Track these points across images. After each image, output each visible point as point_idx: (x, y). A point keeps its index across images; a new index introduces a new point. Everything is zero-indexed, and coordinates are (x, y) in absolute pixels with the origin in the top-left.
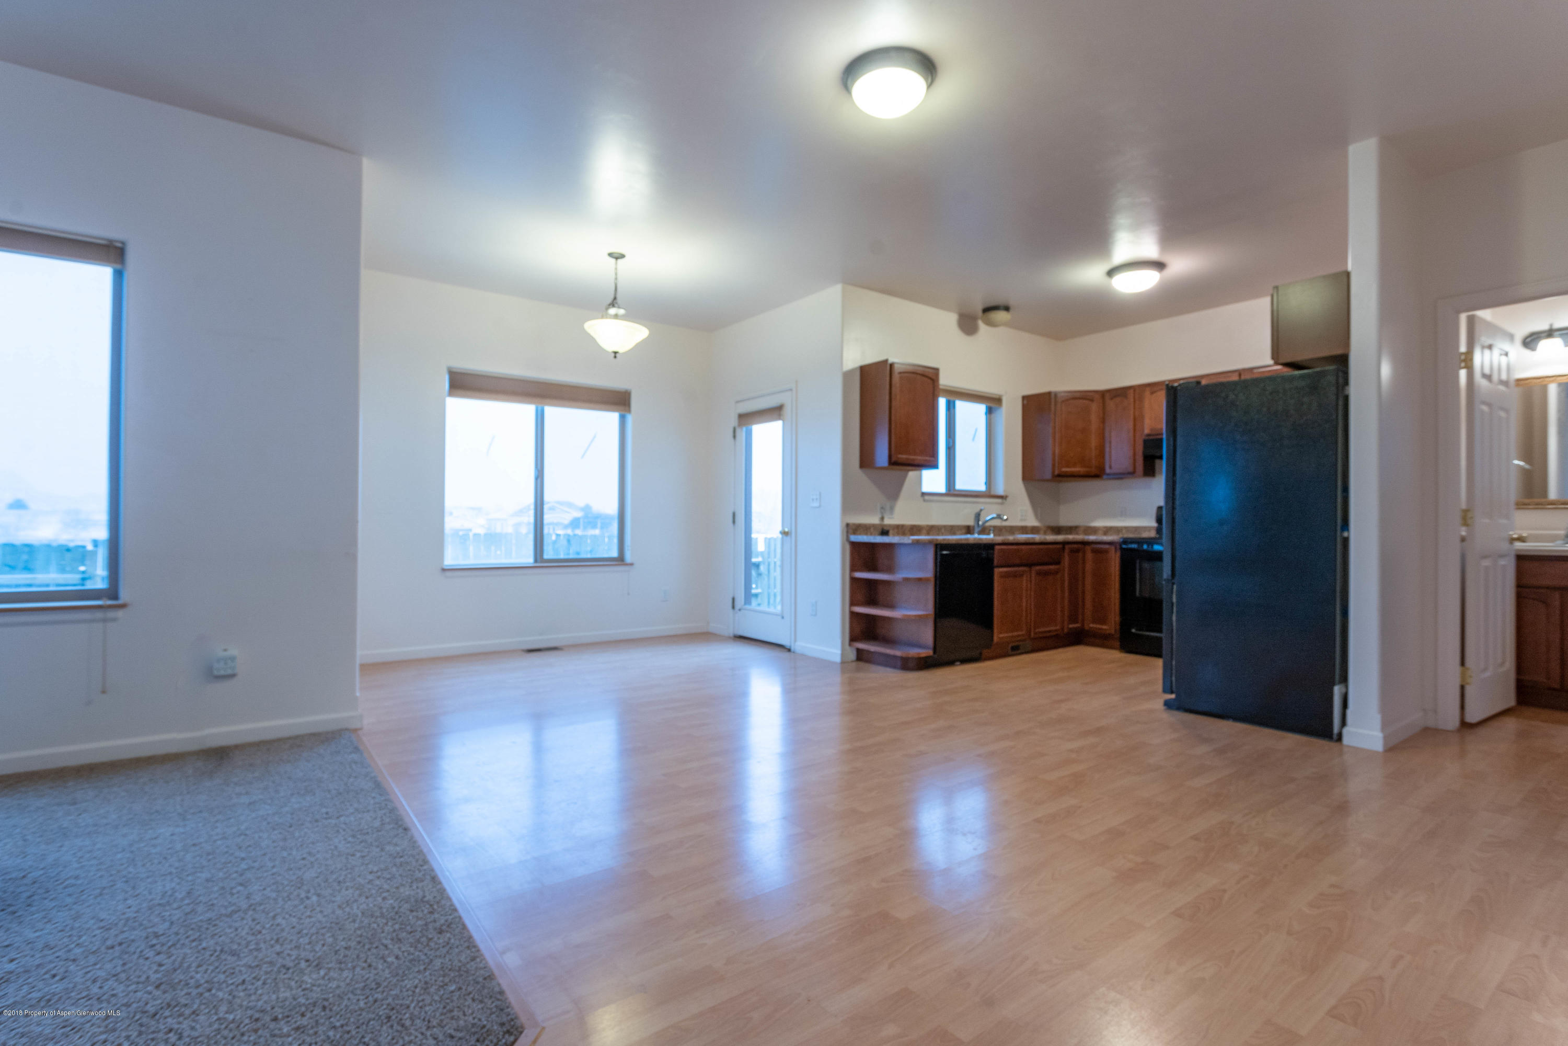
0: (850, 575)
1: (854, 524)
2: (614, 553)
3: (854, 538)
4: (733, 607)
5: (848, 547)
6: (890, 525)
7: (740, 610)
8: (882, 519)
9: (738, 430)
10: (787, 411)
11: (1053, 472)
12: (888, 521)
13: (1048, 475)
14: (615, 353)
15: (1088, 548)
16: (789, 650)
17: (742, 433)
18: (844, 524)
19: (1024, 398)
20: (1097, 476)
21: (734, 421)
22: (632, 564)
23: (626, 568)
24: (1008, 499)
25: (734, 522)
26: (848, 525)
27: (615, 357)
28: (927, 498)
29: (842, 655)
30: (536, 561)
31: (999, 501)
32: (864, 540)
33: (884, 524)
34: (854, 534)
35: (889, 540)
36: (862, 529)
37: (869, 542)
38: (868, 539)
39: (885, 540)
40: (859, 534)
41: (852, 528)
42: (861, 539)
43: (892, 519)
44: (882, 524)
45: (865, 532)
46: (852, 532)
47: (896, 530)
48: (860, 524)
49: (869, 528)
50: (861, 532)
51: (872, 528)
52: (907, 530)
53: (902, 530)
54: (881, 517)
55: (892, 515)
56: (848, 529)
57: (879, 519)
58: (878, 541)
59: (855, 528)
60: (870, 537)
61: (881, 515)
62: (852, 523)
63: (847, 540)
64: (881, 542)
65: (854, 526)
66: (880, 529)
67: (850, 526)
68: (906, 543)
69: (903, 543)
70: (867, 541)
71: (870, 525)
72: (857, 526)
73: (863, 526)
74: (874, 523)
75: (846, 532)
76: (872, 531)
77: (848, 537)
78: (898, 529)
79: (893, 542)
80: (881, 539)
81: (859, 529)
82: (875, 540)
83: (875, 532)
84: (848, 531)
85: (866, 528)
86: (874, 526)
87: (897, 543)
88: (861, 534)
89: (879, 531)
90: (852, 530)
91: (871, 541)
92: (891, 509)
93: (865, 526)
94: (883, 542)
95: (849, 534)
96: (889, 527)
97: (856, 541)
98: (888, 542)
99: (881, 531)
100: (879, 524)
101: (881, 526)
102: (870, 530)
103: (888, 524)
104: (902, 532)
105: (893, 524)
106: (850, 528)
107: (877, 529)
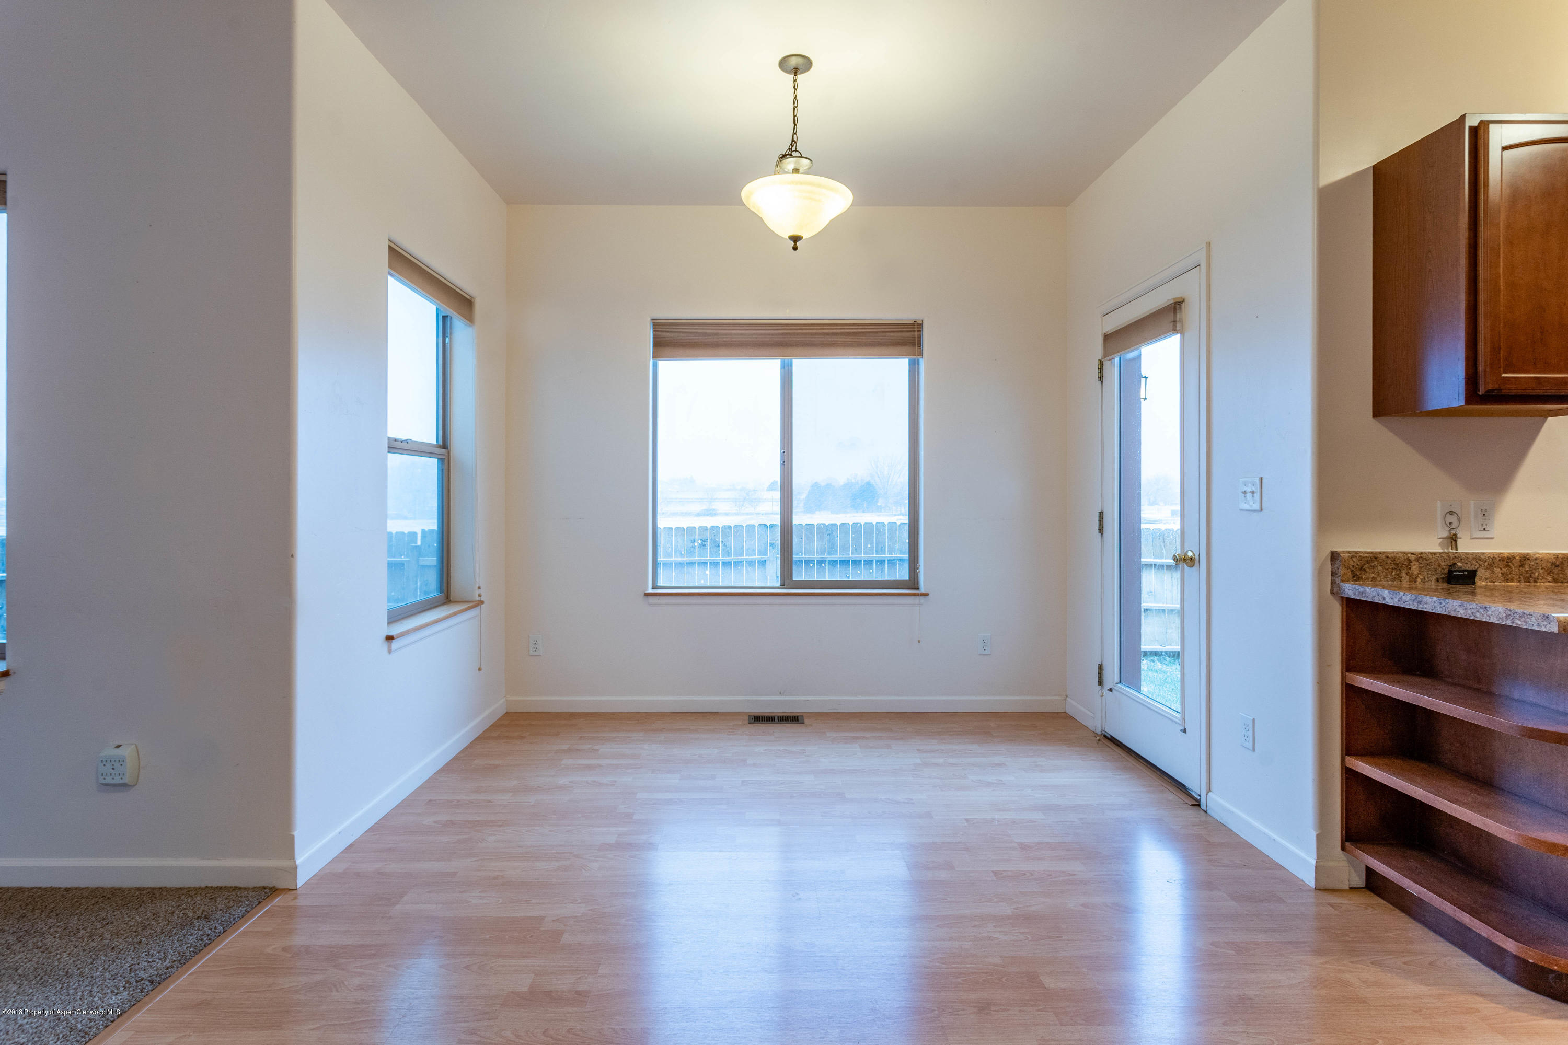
0: (1343, 678)
1: (1354, 555)
2: (902, 574)
3: (1351, 590)
4: (1101, 683)
5: (1336, 612)
6: (1477, 558)
7: (1111, 690)
8: (1453, 540)
9: (1107, 364)
10: (1191, 313)
12: (1467, 546)
14: (795, 239)
16: (1197, 804)
17: (1113, 370)
18: (1326, 553)
21: (1098, 351)
22: (926, 595)
23: (917, 600)
25: (1101, 530)
26: (1334, 556)
27: (795, 248)
29: (1319, 870)
30: (783, 585)
32: (1385, 599)
33: (1455, 557)
34: (1355, 580)
35: (1469, 612)
36: (1381, 566)
37: (1402, 606)
38: (1397, 600)
39: (1457, 610)
40: (1370, 580)
41: (1353, 566)
42: (1374, 597)
43: (1492, 538)
44: (1449, 556)
45: (1392, 574)
46: (1354, 577)
47: (1501, 568)
48: (1367, 555)
49: (1405, 565)
50: (1379, 575)
51: (1415, 565)
52: (1541, 571)
53: (1521, 569)
54: (1445, 534)
55: (1484, 529)
56: (1338, 569)
57: (1441, 540)
58: (1432, 610)
59: (1358, 565)
60: (1404, 595)
61: (1448, 529)
62: (1349, 553)
63: (1332, 593)
64: (1442, 613)
65: (1355, 559)
66: (1444, 567)
67: (1345, 561)
68: (1535, 628)
69: (1525, 627)
70: (1396, 605)
71: (1409, 555)
72: (1366, 559)
73: (1388, 557)
74: (1424, 556)
75: (1332, 575)
76: (1416, 573)
77: (1335, 586)
78: (1510, 567)
79: (1487, 621)
80: (1442, 605)
81: (1371, 566)
82: (1421, 606)
83: (1426, 574)
84: (1337, 574)
85: (1394, 564)
86: (1421, 558)
87: (1498, 622)
88: (1378, 579)
89: (1438, 572)
90: (1352, 571)
91: (1409, 606)
92: (1484, 515)
93: (1394, 559)
94: (1449, 614)
95: (1338, 580)
96: (1474, 562)
97: (1358, 598)
98: (1467, 617)
99: (1445, 573)
100: (1438, 555)
101: (1448, 558)
102: (1410, 568)
103: (1471, 556)
104: (1521, 575)
105: (1494, 555)
106: (1346, 565)
107: (1432, 567)
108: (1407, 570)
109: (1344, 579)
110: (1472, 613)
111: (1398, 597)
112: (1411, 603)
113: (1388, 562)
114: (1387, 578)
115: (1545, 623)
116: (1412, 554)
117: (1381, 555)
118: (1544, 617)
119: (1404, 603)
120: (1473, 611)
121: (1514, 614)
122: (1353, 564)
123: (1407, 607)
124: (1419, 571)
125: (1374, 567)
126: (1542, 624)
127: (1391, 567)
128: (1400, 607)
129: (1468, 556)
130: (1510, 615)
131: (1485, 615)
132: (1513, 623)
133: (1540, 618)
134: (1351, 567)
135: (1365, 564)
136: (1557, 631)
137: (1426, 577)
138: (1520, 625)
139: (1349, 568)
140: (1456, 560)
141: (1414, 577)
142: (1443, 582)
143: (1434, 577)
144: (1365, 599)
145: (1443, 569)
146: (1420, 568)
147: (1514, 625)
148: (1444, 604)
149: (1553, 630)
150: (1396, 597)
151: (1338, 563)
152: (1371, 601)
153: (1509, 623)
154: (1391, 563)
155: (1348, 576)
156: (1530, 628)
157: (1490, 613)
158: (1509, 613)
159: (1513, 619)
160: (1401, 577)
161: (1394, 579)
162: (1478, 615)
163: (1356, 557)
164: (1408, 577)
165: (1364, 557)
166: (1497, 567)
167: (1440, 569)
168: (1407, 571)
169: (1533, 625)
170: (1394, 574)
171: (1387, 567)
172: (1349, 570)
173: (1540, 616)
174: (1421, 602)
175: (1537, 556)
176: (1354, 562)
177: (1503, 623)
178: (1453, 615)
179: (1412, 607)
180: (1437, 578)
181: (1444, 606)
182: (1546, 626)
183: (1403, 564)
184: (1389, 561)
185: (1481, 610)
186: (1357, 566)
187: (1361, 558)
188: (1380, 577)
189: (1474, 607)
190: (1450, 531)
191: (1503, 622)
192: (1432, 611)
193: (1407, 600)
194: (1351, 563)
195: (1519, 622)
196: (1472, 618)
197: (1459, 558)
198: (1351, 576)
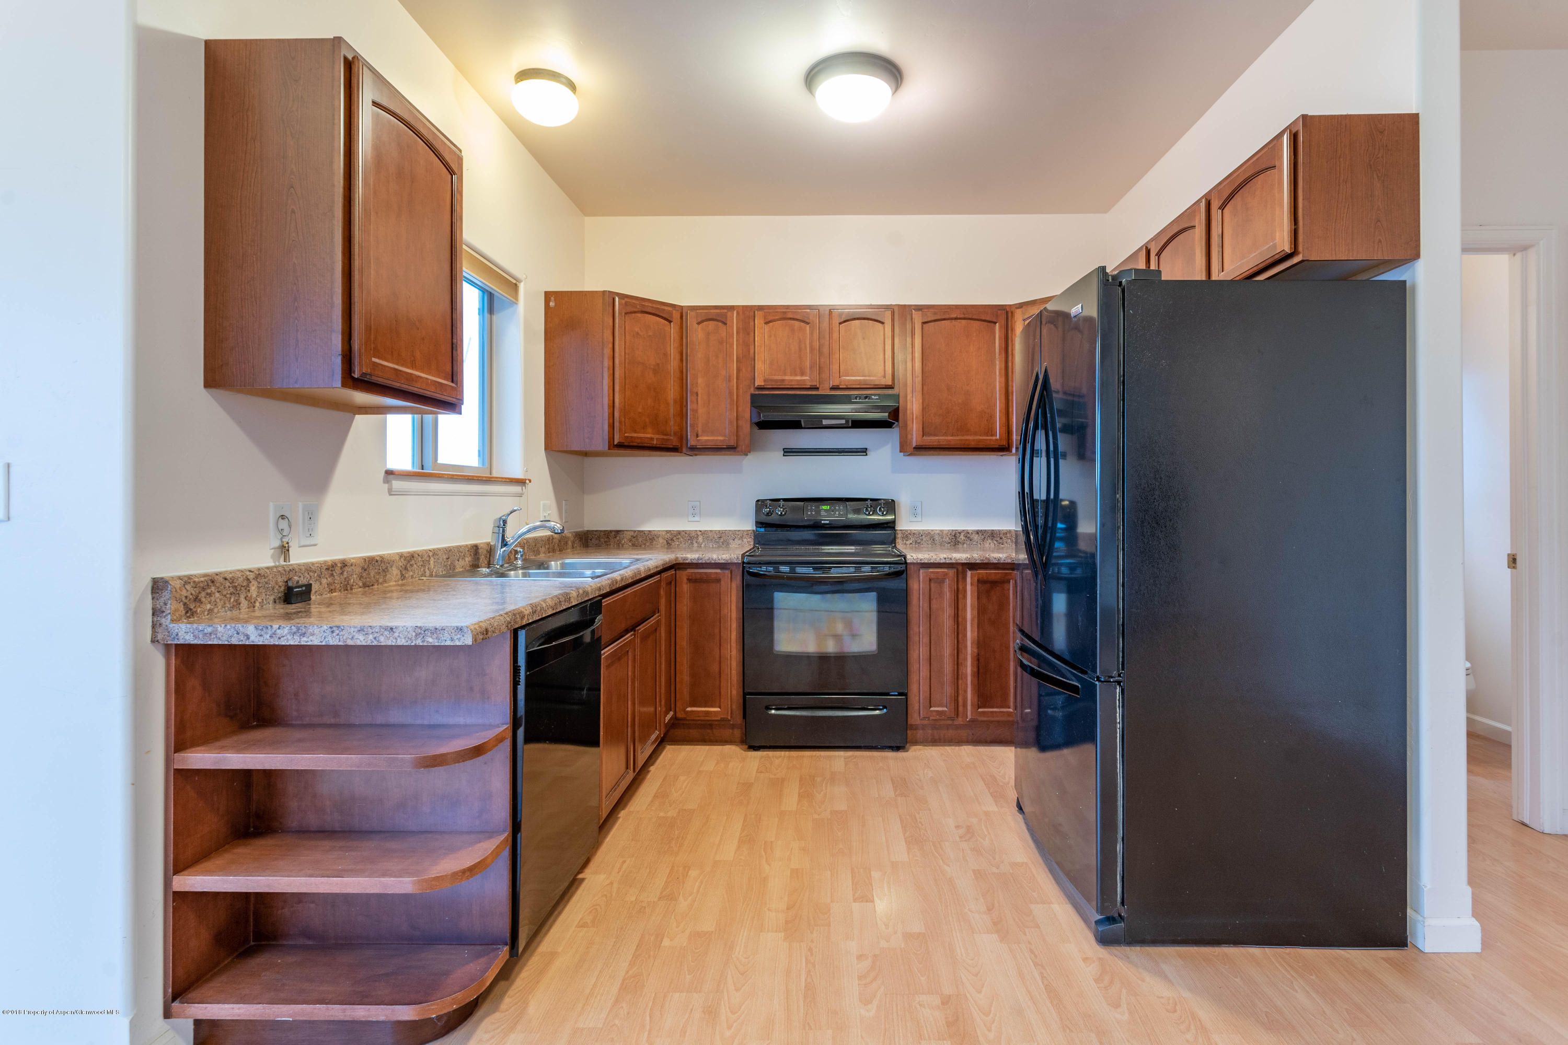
0: (169, 760)
1: (187, 580)
3: (181, 632)
6: (309, 568)
8: (284, 550)
11: (611, 438)
12: (298, 557)
13: (600, 443)
15: (683, 575)
18: (146, 583)
19: (548, 295)
20: (675, 450)
24: (530, 486)
26: (158, 586)
28: (397, 484)
31: (516, 489)
32: (248, 638)
33: (290, 570)
34: (189, 617)
35: (371, 637)
36: (218, 592)
37: (277, 643)
38: (268, 637)
39: (356, 637)
40: (206, 613)
41: (186, 597)
42: (231, 637)
43: (315, 545)
44: (285, 570)
45: (230, 601)
46: (187, 612)
47: (327, 579)
48: (202, 579)
49: (244, 586)
50: (216, 605)
51: (253, 585)
52: (355, 576)
53: (341, 576)
54: (277, 543)
55: (310, 535)
56: (166, 604)
57: (273, 550)
58: (321, 642)
59: (192, 594)
60: (279, 628)
61: (280, 536)
62: (180, 578)
63: (154, 641)
64: (335, 643)
65: (188, 587)
66: (280, 584)
67: (176, 591)
68: (448, 643)
69: (437, 644)
70: (266, 643)
71: (248, 573)
72: (202, 585)
73: (226, 579)
74: (262, 572)
75: (153, 614)
76: (254, 596)
77: (159, 630)
78: (334, 576)
79: (394, 644)
80: (334, 634)
81: (207, 594)
82: (305, 639)
83: (264, 595)
84: (163, 612)
85: (233, 587)
86: (259, 575)
87: (407, 644)
88: (216, 610)
89: (276, 591)
90: (185, 604)
91: (287, 642)
92: (310, 518)
93: (232, 581)
94: (345, 644)
95: (166, 621)
96: (306, 574)
97: (202, 643)
98: (369, 643)
99: (282, 591)
100: (275, 570)
101: (284, 572)
102: (249, 591)
103: (303, 567)
104: (341, 583)
105: (321, 564)
106: (178, 596)
107: (270, 586)
108: (246, 593)
109: (175, 618)
110: (375, 638)
111: (270, 633)
112: (290, 638)
113: (227, 586)
114: (225, 607)
115: (459, 636)
116: (250, 571)
117: (217, 577)
118: (457, 629)
119: (280, 638)
120: (375, 635)
121: (424, 631)
122: (185, 595)
123: (283, 644)
124: (258, 592)
125: (210, 595)
126: (455, 638)
127: (229, 592)
128: (274, 646)
129: (301, 567)
130: (420, 633)
131: (391, 638)
132: (423, 642)
133: (453, 631)
134: (184, 599)
135: (200, 593)
136: (471, 643)
137: (264, 600)
138: (431, 643)
139: (182, 601)
140: (291, 574)
141: (253, 601)
142: (279, 603)
143: (272, 598)
144: (215, 642)
145: (280, 587)
146: (259, 588)
147: (425, 644)
148: (337, 632)
149: (467, 643)
150: (266, 633)
151: (166, 595)
152: (226, 643)
153: (419, 642)
154: (229, 587)
155: (180, 613)
156: (442, 644)
157: (396, 635)
158: (420, 631)
159: (423, 637)
160: (240, 604)
161: (232, 608)
162: (382, 639)
163: (190, 583)
164: (247, 602)
165: (199, 582)
166: (324, 577)
167: (277, 587)
168: (245, 595)
169: (446, 640)
170: (232, 600)
171: (225, 593)
172: (181, 603)
173: (453, 629)
174: (305, 633)
175: (352, 561)
176: (187, 591)
177: (412, 644)
178: (350, 644)
179: (292, 643)
180: (275, 599)
181: (338, 635)
182: (459, 639)
183: (242, 586)
184: (228, 584)
185: (386, 633)
186: (191, 597)
187: (195, 585)
188: (217, 607)
189: (377, 630)
190: (281, 539)
191: (412, 642)
192: (321, 644)
193: (284, 635)
194: (184, 593)
195: (430, 640)
196: (375, 643)
197: (294, 571)
198: (184, 612)
